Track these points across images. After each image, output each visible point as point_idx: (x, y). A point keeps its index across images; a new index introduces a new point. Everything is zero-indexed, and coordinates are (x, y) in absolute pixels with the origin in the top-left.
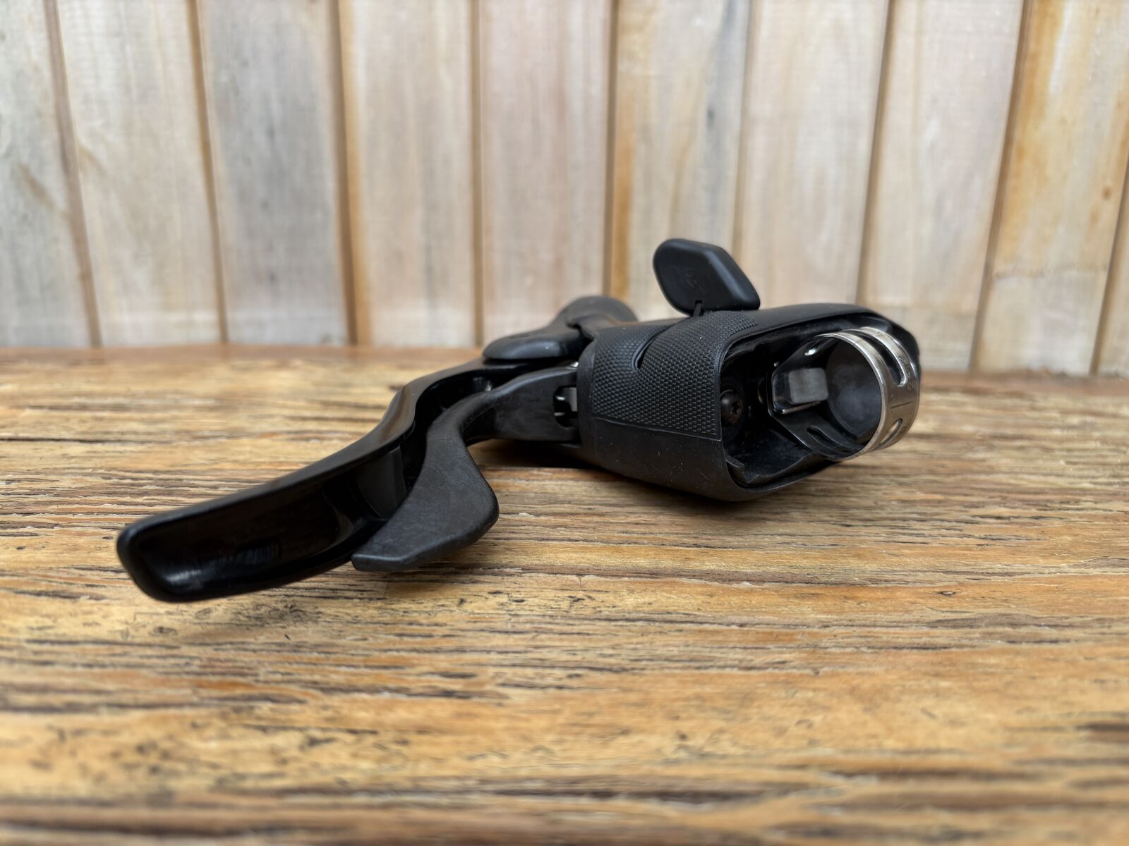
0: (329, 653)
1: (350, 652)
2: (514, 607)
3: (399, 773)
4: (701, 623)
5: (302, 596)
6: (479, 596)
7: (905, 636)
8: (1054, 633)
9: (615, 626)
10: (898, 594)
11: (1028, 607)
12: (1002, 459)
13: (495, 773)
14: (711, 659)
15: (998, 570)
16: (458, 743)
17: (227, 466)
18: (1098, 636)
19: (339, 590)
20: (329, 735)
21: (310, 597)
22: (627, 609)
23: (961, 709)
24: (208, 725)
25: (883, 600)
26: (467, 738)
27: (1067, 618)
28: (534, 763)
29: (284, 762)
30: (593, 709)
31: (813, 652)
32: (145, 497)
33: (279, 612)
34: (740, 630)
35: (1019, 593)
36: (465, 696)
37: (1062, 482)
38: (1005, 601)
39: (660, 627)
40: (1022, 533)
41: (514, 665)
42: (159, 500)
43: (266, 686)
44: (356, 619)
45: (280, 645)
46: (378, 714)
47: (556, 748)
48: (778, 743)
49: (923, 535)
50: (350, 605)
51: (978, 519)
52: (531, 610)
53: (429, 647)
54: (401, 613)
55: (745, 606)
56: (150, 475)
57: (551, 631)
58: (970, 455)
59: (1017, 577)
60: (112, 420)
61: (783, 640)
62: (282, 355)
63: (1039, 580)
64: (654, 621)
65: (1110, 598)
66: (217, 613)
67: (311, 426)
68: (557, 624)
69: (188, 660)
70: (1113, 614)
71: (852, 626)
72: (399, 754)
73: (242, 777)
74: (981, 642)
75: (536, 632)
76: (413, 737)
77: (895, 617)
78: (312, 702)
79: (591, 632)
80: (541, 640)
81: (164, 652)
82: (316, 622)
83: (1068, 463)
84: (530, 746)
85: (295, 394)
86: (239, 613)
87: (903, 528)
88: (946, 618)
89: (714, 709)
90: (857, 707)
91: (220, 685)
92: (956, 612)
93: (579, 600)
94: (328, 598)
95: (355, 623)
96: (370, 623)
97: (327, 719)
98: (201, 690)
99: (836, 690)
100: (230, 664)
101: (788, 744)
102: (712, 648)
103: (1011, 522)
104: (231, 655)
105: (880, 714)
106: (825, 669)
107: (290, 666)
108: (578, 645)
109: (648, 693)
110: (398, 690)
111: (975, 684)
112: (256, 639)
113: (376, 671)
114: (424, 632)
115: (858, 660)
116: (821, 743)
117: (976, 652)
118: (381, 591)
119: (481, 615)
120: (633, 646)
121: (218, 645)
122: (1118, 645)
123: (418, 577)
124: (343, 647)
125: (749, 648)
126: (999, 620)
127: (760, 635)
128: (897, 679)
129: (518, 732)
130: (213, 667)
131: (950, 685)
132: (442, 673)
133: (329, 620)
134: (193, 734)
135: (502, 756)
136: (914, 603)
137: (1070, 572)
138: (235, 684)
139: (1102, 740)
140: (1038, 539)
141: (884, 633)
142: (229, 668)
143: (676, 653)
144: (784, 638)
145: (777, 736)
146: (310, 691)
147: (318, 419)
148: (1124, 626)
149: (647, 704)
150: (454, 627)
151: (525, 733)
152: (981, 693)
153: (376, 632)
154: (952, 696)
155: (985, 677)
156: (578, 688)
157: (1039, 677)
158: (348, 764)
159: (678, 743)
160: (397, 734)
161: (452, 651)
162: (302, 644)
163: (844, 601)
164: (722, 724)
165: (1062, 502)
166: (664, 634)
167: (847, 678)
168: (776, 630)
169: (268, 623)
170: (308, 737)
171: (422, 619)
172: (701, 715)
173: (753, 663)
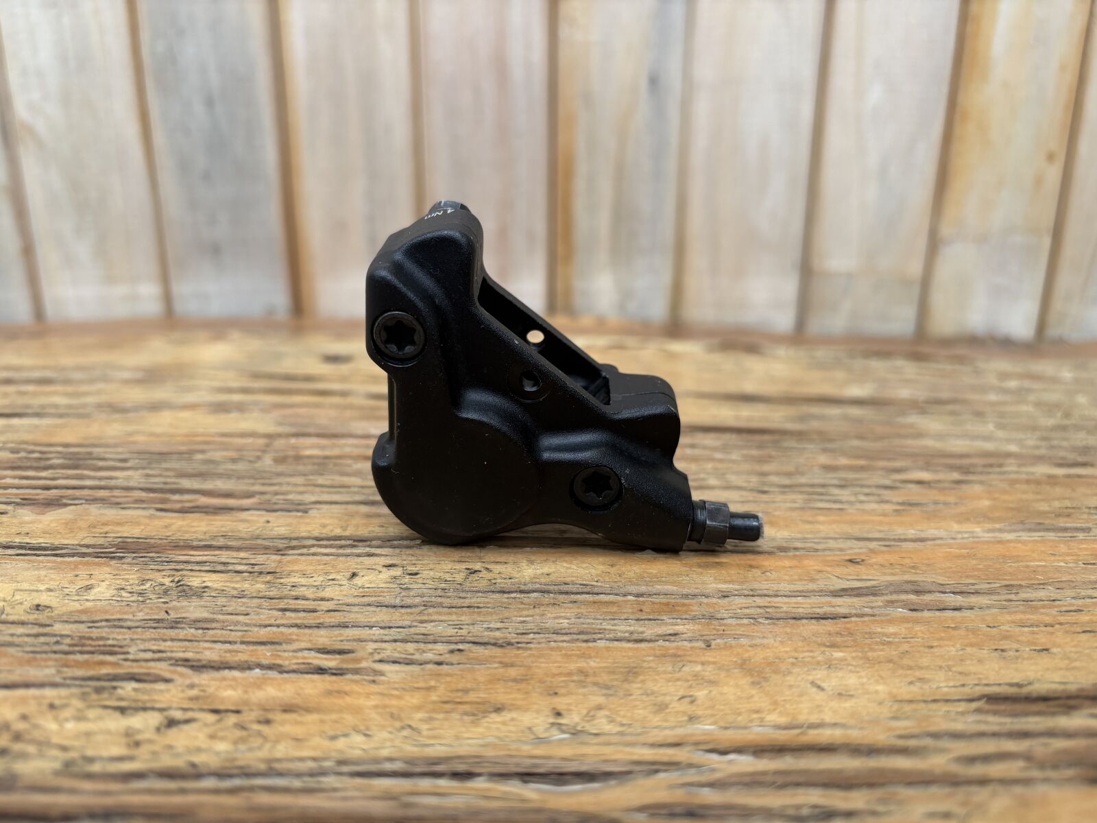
0: (208, 629)
1: (229, 628)
2: (406, 580)
3: (253, 755)
4: (597, 594)
5: (192, 570)
6: (372, 569)
7: (805, 605)
8: (959, 600)
9: (508, 598)
10: (806, 562)
11: (936, 574)
12: (932, 424)
13: (357, 753)
14: (602, 631)
15: (910, 536)
16: (322, 721)
17: (141, 438)
18: (1004, 603)
19: (231, 563)
20: (190, 715)
21: (200, 571)
22: (523, 581)
23: (852, 681)
24: (65, 706)
25: (789, 569)
26: (334, 716)
27: (973, 584)
28: (397, 743)
29: (137, 744)
30: (469, 686)
31: (708, 624)
32: (50, 471)
33: (164, 587)
34: (636, 600)
35: (928, 559)
36: (338, 672)
37: (989, 446)
38: (913, 567)
39: (554, 598)
40: (941, 498)
41: (395, 641)
42: (63, 474)
43: (135, 664)
44: (243, 593)
45: (158, 621)
46: (246, 692)
47: (424, 727)
48: (656, 720)
49: (841, 502)
50: (238, 579)
51: (898, 484)
52: (424, 584)
53: (312, 622)
54: (289, 588)
55: (645, 575)
56: (60, 449)
57: (441, 605)
58: (901, 420)
59: (929, 543)
60: (35, 394)
61: (679, 611)
62: (218, 328)
63: (950, 546)
64: (549, 592)
65: (1021, 564)
66: (99, 589)
67: (236, 398)
68: (449, 597)
69: (59, 638)
70: (1022, 580)
71: (753, 596)
72: (259, 734)
73: (91, 760)
74: (883, 611)
75: (424, 605)
76: (278, 717)
77: (799, 586)
78: (179, 680)
79: (481, 605)
80: (428, 614)
81: (36, 630)
82: (201, 597)
83: (1001, 426)
84: (398, 724)
85: (227, 366)
86: (123, 589)
87: (822, 494)
88: (851, 586)
89: (596, 684)
90: (745, 681)
91: (86, 664)
92: (862, 580)
93: (476, 571)
94: (218, 572)
95: (240, 598)
96: (255, 597)
97: (191, 699)
98: (65, 669)
99: (726, 663)
100: (101, 643)
101: (666, 721)
102: (604, 619)
103: (930, 487)
104: (104, 632)
105: (768, 688)
106: (718, 641)
107: (164, 644)
108: (465, 619)
109: (529, 668)
110: (270, 667)
111: (870, 654)
112: (134, 616)
113: (251, 647)
114: (308, 607)
115: (753, 632)
116: (701, 719)
117: (876, 621)
118: (273, 565)
119: (370, 589)
120: (522, 619)
121: (93, 622)
122: (1024, 612)
123: (313, 550)
124: (224, 622)
125: (642, 620)
126: (903, 588)
127: (656, 606)
128: (790, 651)
129: (388, 710)
130: (83, 645)
131: (844, 656)
132: (319, 649)
133: (215, 595)
134: (50, 715)
135: (366, 735)
136: (820, 571)
137: (983, 537)
138: (102, 663)
139: (995, 713)
140: (956, 504)
141: (786, 603)
142: (99, 646)
143: (565, 625)
144: (680, 608)
145: (657, 712)
146: (179, 669)
147: (245, 391)
148: (1032, 593)
149: (527, 680)
150: (341, 602)
151: (394, 711)
152: (874, 664)
153: (260, 607)
154: (845, 667)
155: (881, 647)
156: (459, 664)
157: (937, 646)
158: (203, 746)
159: (551, 720)
160: (261, 712)
161: (333, 626)
162: (181, 620)
163: (748, 571)
164: (601, 700)
165: (985, 466)
166: (557, 607)
167: (740, 650)
168: (673, 601)
169: (151, 599)
170: (167, 718)
171: (309, 593)
172: (581, 691)
173: (644, 635)
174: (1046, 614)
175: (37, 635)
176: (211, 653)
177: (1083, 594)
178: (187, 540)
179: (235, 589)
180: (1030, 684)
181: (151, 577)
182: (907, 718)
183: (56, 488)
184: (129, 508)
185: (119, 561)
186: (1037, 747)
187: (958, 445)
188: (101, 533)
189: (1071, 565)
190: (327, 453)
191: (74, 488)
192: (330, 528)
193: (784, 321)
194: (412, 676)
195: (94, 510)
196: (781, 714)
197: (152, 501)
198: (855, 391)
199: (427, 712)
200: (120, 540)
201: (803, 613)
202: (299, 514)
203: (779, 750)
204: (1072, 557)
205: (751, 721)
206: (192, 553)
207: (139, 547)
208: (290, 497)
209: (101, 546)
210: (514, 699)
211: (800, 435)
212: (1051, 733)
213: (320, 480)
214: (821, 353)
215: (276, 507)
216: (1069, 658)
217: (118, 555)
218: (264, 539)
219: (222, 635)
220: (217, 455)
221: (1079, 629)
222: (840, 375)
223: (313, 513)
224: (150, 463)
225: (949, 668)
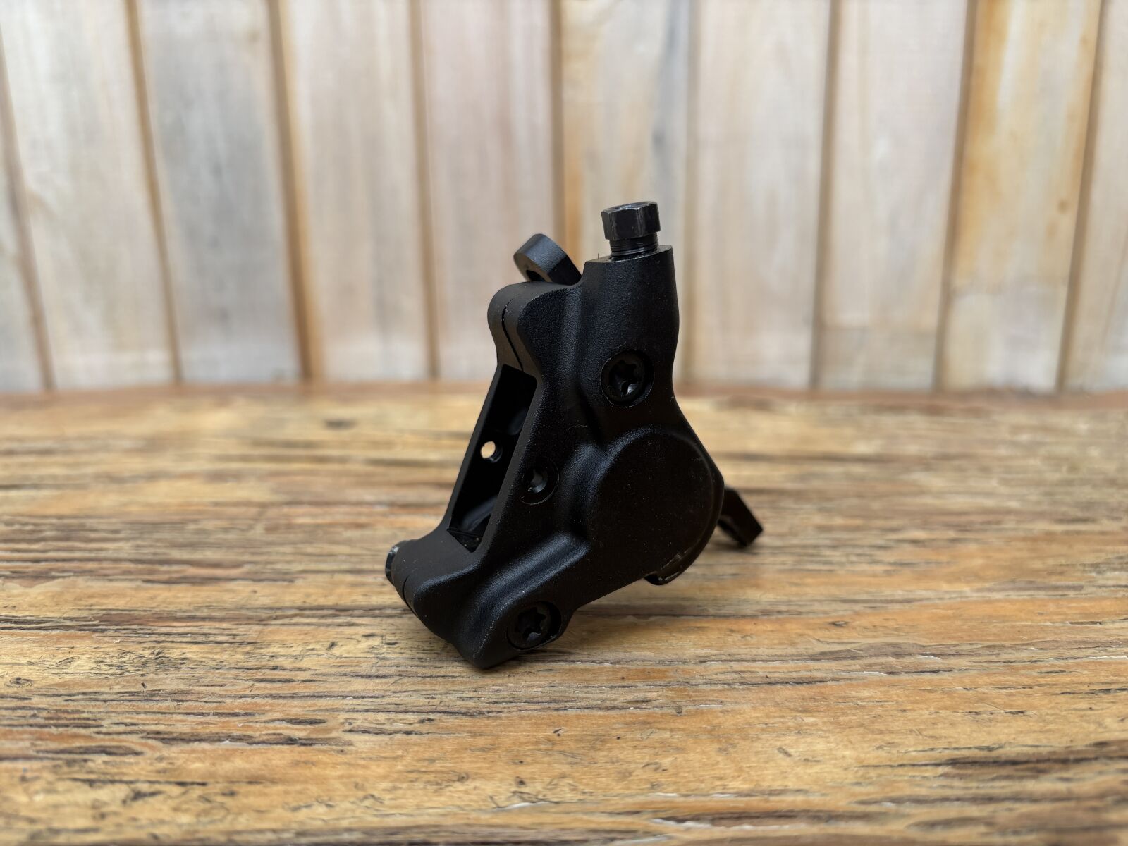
0: (182, 701)
1: (204, 700)
2: (384, 650)
3: (214, 827)
4: (573, 661)
5: (173, 642)
6: (352, 639)
7: (780, 670)
8: (937, 662)
10: (788, 626)
11: (919, 635)
12: (935, 481)
13: (317, 824)
14: (574, 699)
15: (897, 597)
16: (286, 793)
17: (134, 509)
18: (985, 664)
19: (212, 634)
20: (157, 787)
21: (180, 642)
24: (37, 778)
25: (770, 633)
26: (298, 787)
27: (955, 646)
28: (358, 813)
29: (103, 816)
30: (435, 755)
31: (682, 690)
32: (43, 543)
33: (143, 660)
34: (613, 667)
35: (913, 620)
36: (307, 743)
37: (990, 503)
38: (896, 629)
40: (934, 557)
41: (367, 711)
43: (107, 737)
44: (221, 664)
45: (134, 694)
46: (214, 764)
47: (387, 797)
48: (618, 788)
49: (830, 563)
50: (218, 650)
51: (892, 544)
52: (401, 653)
53: (287, 692)
56: (54, 521)
57: (416, 675)
58: (905, 477)
59: (916, 604)
60: (35, 465)
61: (654, 677)
62: (222, 394)
63: (936, 607)
65: (1007, 624)
66: (79, 662)
67: (235, 466)
68: (424, 666)
69: (35, 712)
70: (1005, 641)
71: (730, 661)
72: (222, 806)
73: (57, 832)
74: (860, 674)
75: (400, 675)
76: (244, 788)
77: (779, 651)
78: (149, 753)
79: (456, 675)
80: (402, 684)
81: (15, 703)
82: (179, 668)
83: (1005, 482)
84: (361, 794)
85: (228, 434)
86: (102, 662)
87: (812, 555)
88: (830, 650)
89: (562, 752)
90: (712, 748)
91: (60, 737)
92: (843, 643)
94: (199, 643)
95: (217, 669)
96: (233, 668)
97: (159, 772)
98: (39, 742)
99: (695, 730)
100: (76, 716)
101: (628, 789)
102: (577, 687)
103: (925, 546)
104: (79, 706)
105: (735, 755)
106: (690, 707)
107: (137, 716)
108: (439, 688)
109: (498, 736)
110: (240, 739)
111: (841, 719)
112: (110, 689)
113: (224, 719)
114: (285, 677)
115: (726, 698)
116: (665, 786)
117: (852, 685)
118: (255, 635)
119: (347, 659)
120: (495, 688)
121: (70, 695)
122: (1003, 674)
123: (295, 620)
124: (199, 694)
125: (616, 687)
126: (884, 650)
127: (632, 673)
128: (762, 717)
129: (353, 780)
130: (58, 719)
131: (815, 721)
132: (291, 719)
133: (193, 666)
134: (20, 788)
135: (328, 806)
136: (801, 635)
137: (972, 597)
138: (76, 736)
139: (961, 777)
140: (948, 563)
141: (762, 668)
142: (74, 719)
143: (539, 694)
144: (656, 675)
145: (619, 780)
146: (150, 742)
147: (244, 458)
148: (1014, 654)
149: (494, 749)
150: (317, 672)
151: (358, 780)
152: (845, 729)
153: (236, 678)
154: (814, 732)
155: (854, 711)
156: (428, 733)
157: (910, 710)
158: (167, 818)
159: (514, 789)
160: (226, 785)
161: (307, 696)
162: (156, 692)
163: (728, 635)
164: (565, 768)
165: (982, 523)
166: (531, 675)
167: (710, 717)
168: (649, 667)
169: (129, 672)
170: (133, 790)
171: (287, 663)
172: (546, 759)
173: (616, 702)
174: (1026, 676)
175: (15, 709)
176: (183, 725)
177: (1067, 654)
178: (171, 611)
179: (214, 660)
180: (1001, 747)
181: (131, 649)
182: (870, 784)
183: (46, 560)
184: (117, 580)
185: (101, 634)
186: (1002, 812)
187: (959, 502)
188: (86, 606)
189: (1057, 625)
190: (320, 521)
191: (64, 560)
192: (314, 597)
193: (798, 376)
194: (380, 746)
195: (81, 581)
196: (745, 780)
197: (140, 572)
198: (862, 448)
199: (391, 782)
200: (104, 612)
201: (779, 677)
202: (285, 583)
203: (739, 816)
204: (1060, 617)
205: (713, 788)
206: (175, 624)
207: (122, 619)
208: (278, 566)
209: (85, 619)
210: (480, 768)
211: (798, 495)
212: (1016, 798)
213: (309, 549)
214: (833, 410)
215: (263, 576)
216: (1044, 721)
217: (100, 627)
218: (248, 609)
219: (196, 707)
220: (209, 525)
221: (1058, 691)
222: (848, 431)
223: (299, 582)
224: (142, 533)
225: (920, 732)
